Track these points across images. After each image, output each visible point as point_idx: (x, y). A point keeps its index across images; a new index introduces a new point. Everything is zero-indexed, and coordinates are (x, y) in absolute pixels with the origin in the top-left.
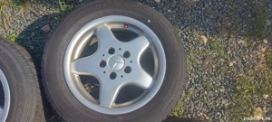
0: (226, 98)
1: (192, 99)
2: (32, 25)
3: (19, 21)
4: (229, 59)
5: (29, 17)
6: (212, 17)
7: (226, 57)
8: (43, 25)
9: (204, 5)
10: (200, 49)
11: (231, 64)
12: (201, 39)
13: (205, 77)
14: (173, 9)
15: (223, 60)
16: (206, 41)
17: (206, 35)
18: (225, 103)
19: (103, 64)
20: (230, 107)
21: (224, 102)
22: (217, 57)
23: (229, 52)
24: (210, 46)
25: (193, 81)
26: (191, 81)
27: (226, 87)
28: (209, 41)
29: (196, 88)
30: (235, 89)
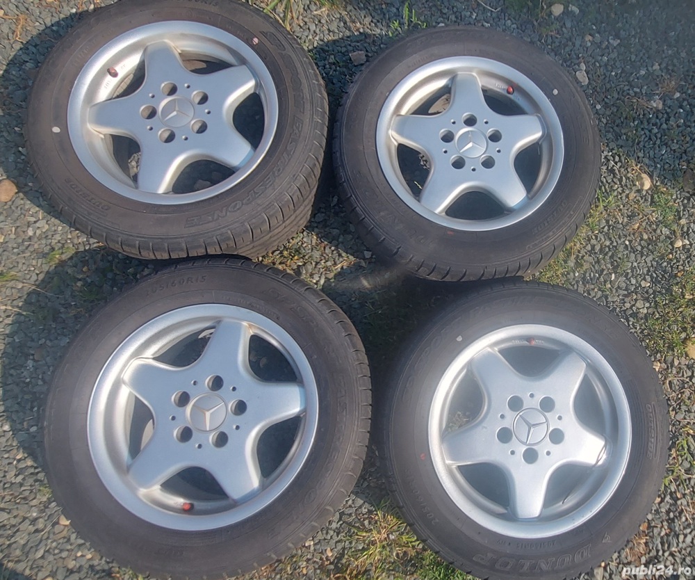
0: (647, 299)
1: (584, 278)
2: (334, 41)
3: (313, 27)
4: (679, 233)
5: (334, 27)
6: (675, 147)
7: (675, 227)
8: (356, 49)
9: (668, 120)
10: (632, 195)
11: (679, 244)
12: (639, 178)
13: (621, 248)
14: (606, 106)
15: (666, 231)
16: (647, 185)
17: (651, 177)
18: (643, 308)
19: (448, 138)
20: (646, 317)
21: (639, 304)
22: (658, 223)
23: (683, 221)
24: (652, 197)
25: (597, 248)
26: (593, 247)
27: (655, 281)
28: (654, 188)
29: (598, 262)
30: (669, 291)
